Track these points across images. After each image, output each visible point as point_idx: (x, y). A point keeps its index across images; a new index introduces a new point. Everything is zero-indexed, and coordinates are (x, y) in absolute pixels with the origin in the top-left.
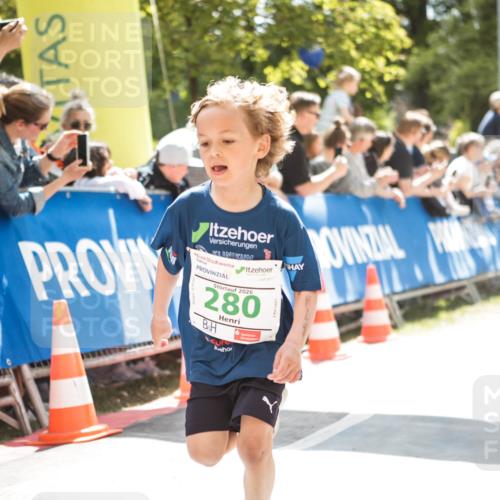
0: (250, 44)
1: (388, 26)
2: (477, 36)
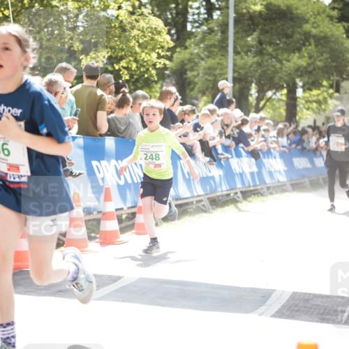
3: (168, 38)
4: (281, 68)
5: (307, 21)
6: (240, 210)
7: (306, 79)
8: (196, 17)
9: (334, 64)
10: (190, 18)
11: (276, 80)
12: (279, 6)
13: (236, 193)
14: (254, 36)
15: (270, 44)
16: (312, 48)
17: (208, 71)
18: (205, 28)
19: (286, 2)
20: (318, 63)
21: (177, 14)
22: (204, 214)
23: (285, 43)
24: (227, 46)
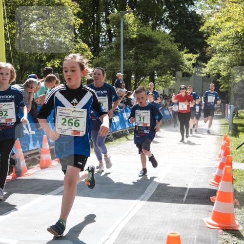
0: (41, 54)
1: (86, 51)
2: (114, 54)
3: (90, 53)
4: (147, 66)
5: (159, 43)
6: (128, 140)
7: (160, 71)
8: (103, 40)
9: (173, 64)
10: (101, 40)
11: (145, 72)
12: (145, 35)
13: (126, 130)
14: (133, 50)
15: (141, 54)
16: (162, 56)
17: (110, 68)
18: (108, 46)
19: (149, 33)
20: (165, 63)
21: (94, 39)
22: (110, 142)
23: (149, 53)
24: (120, 55)
